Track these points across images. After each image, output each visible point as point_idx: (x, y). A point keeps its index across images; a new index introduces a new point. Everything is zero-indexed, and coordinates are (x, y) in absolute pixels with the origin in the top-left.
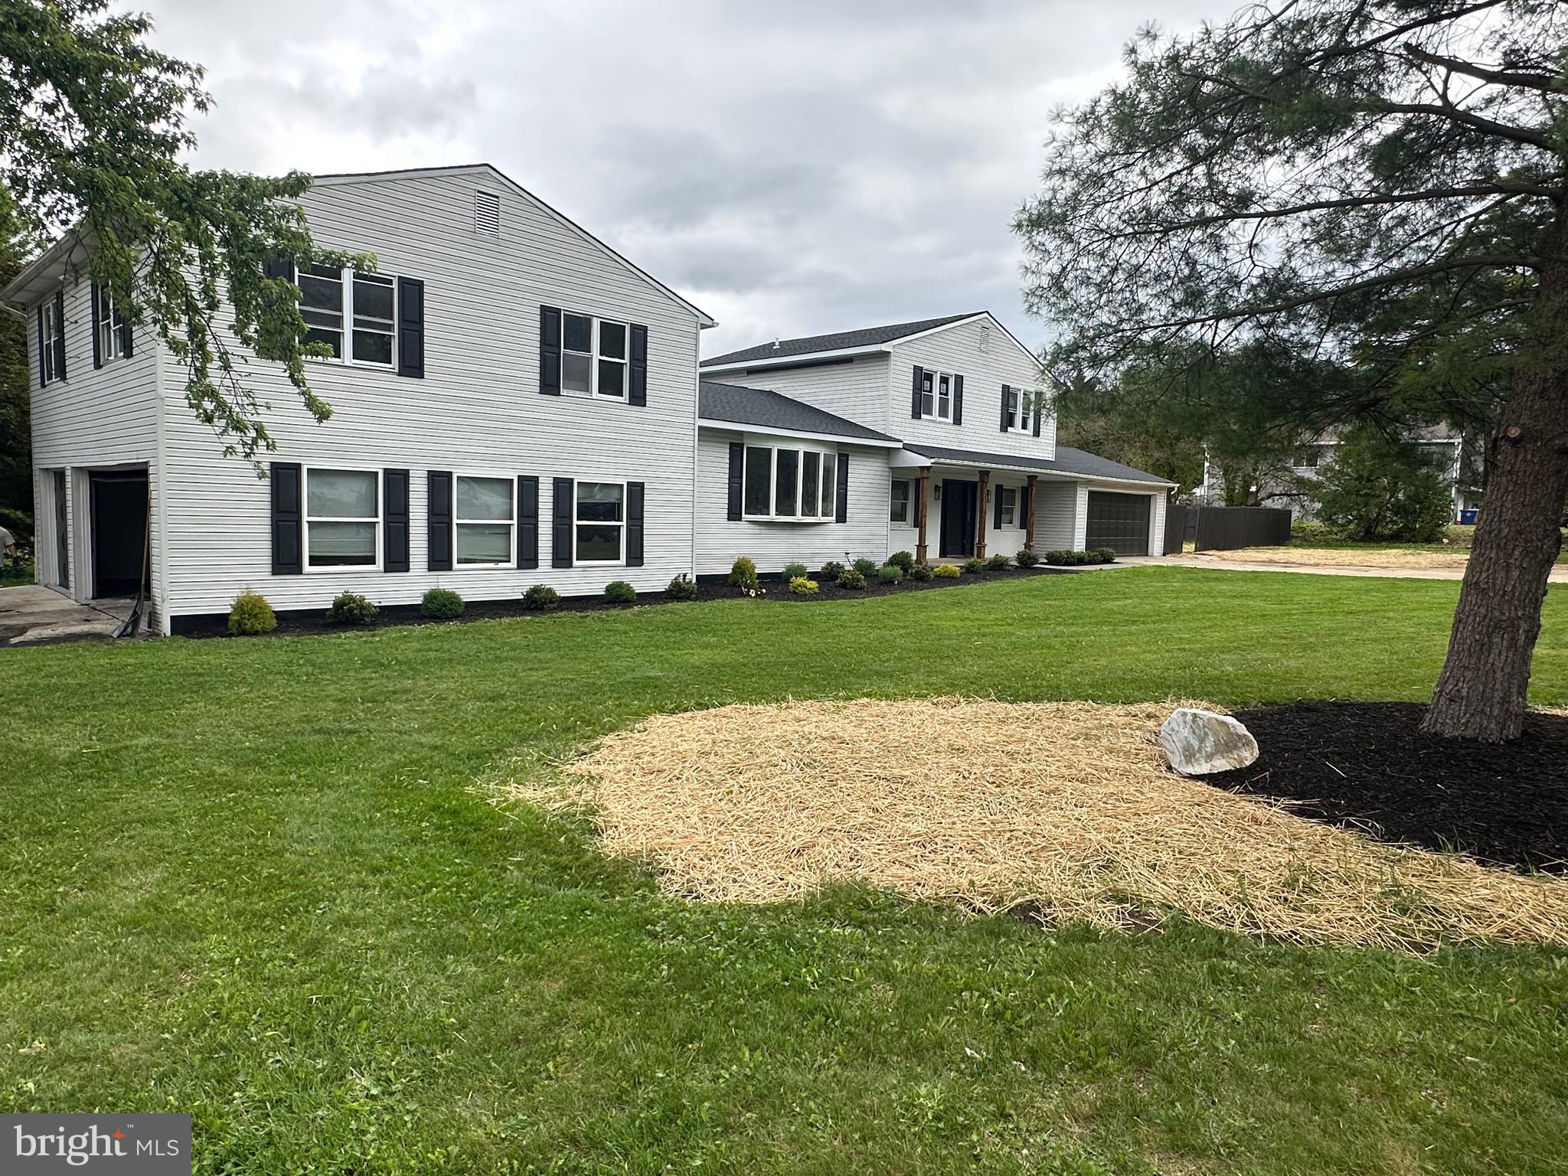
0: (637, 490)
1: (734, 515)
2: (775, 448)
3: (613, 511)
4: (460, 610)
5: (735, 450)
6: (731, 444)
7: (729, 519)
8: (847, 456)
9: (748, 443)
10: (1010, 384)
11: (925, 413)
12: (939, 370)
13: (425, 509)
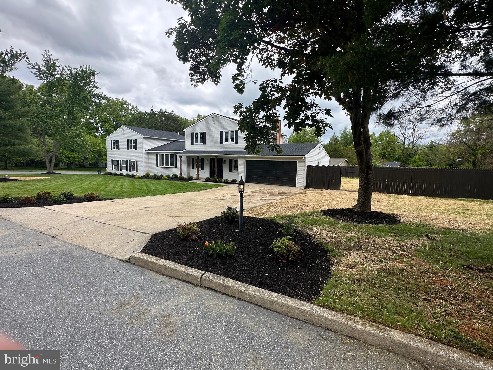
0: (137, 162)
5: (157, 154)
7: (156, 166)
8: (176, 154)
10: (225, 130)
11: (195, 143)
12: (199, 132)
13: (120, 164)
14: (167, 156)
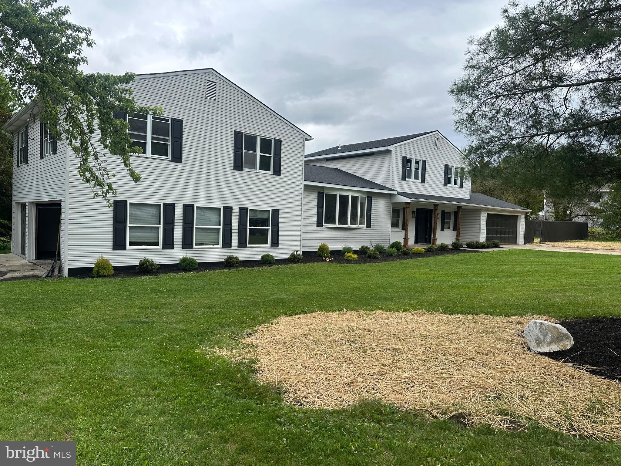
0: (276, 213)
1: (319, 224)
2: (338, 194)
3: (265, 222)
4: (196, 266)
6: (318, 193)
8: (371, 198)
9: (326, 192)
10: (449, 164)
11: (408, 178)
12: (415, 158)
13: (181, 221)
14: (355, 199)
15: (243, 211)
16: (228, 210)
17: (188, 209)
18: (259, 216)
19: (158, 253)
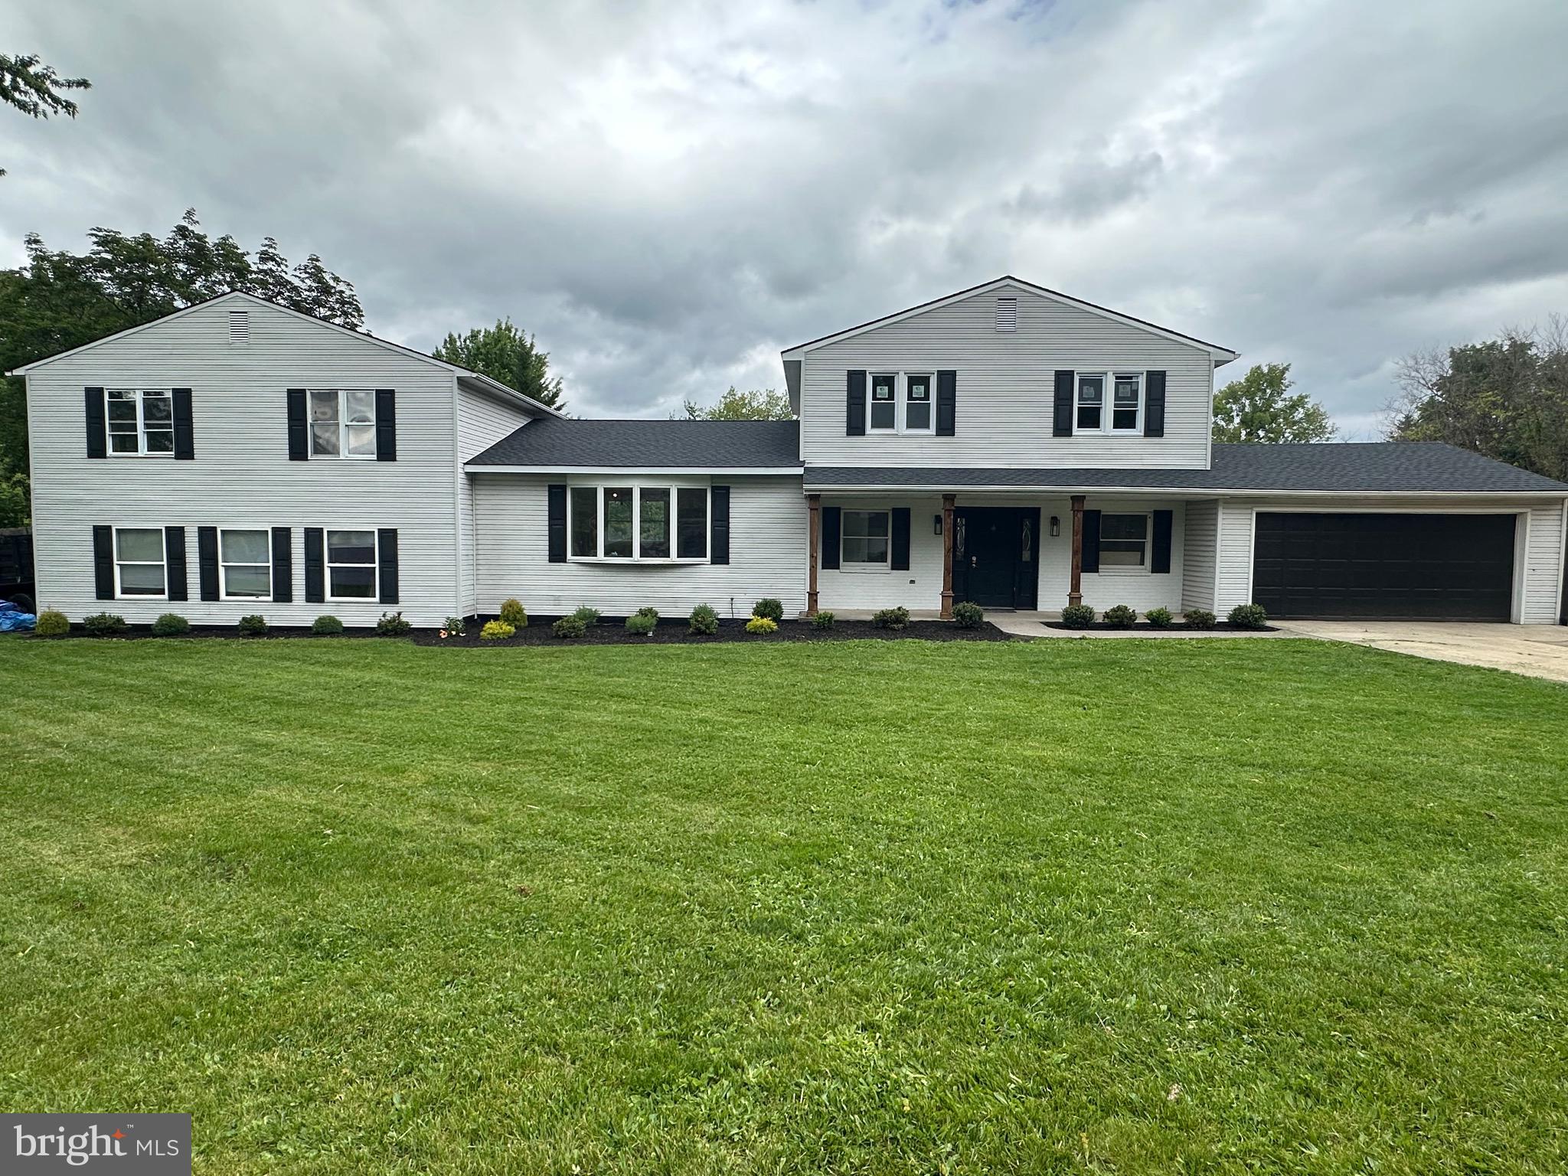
0: (389, 537)
1: (557, 554)
3: (367, 554)
5: (556, 491)
6: (550, 487)
7: (550, 561)
8: (727, 489)
9: (572, 484)
10: (1081, 368)
11: (873, 427)
12: (903, 371)
13: (198, 555)
14: (655, 497)
15: (313, 536)
16: (282, 536)
17: (207, 535)
18: (355, 543)
19: (162, 606)
